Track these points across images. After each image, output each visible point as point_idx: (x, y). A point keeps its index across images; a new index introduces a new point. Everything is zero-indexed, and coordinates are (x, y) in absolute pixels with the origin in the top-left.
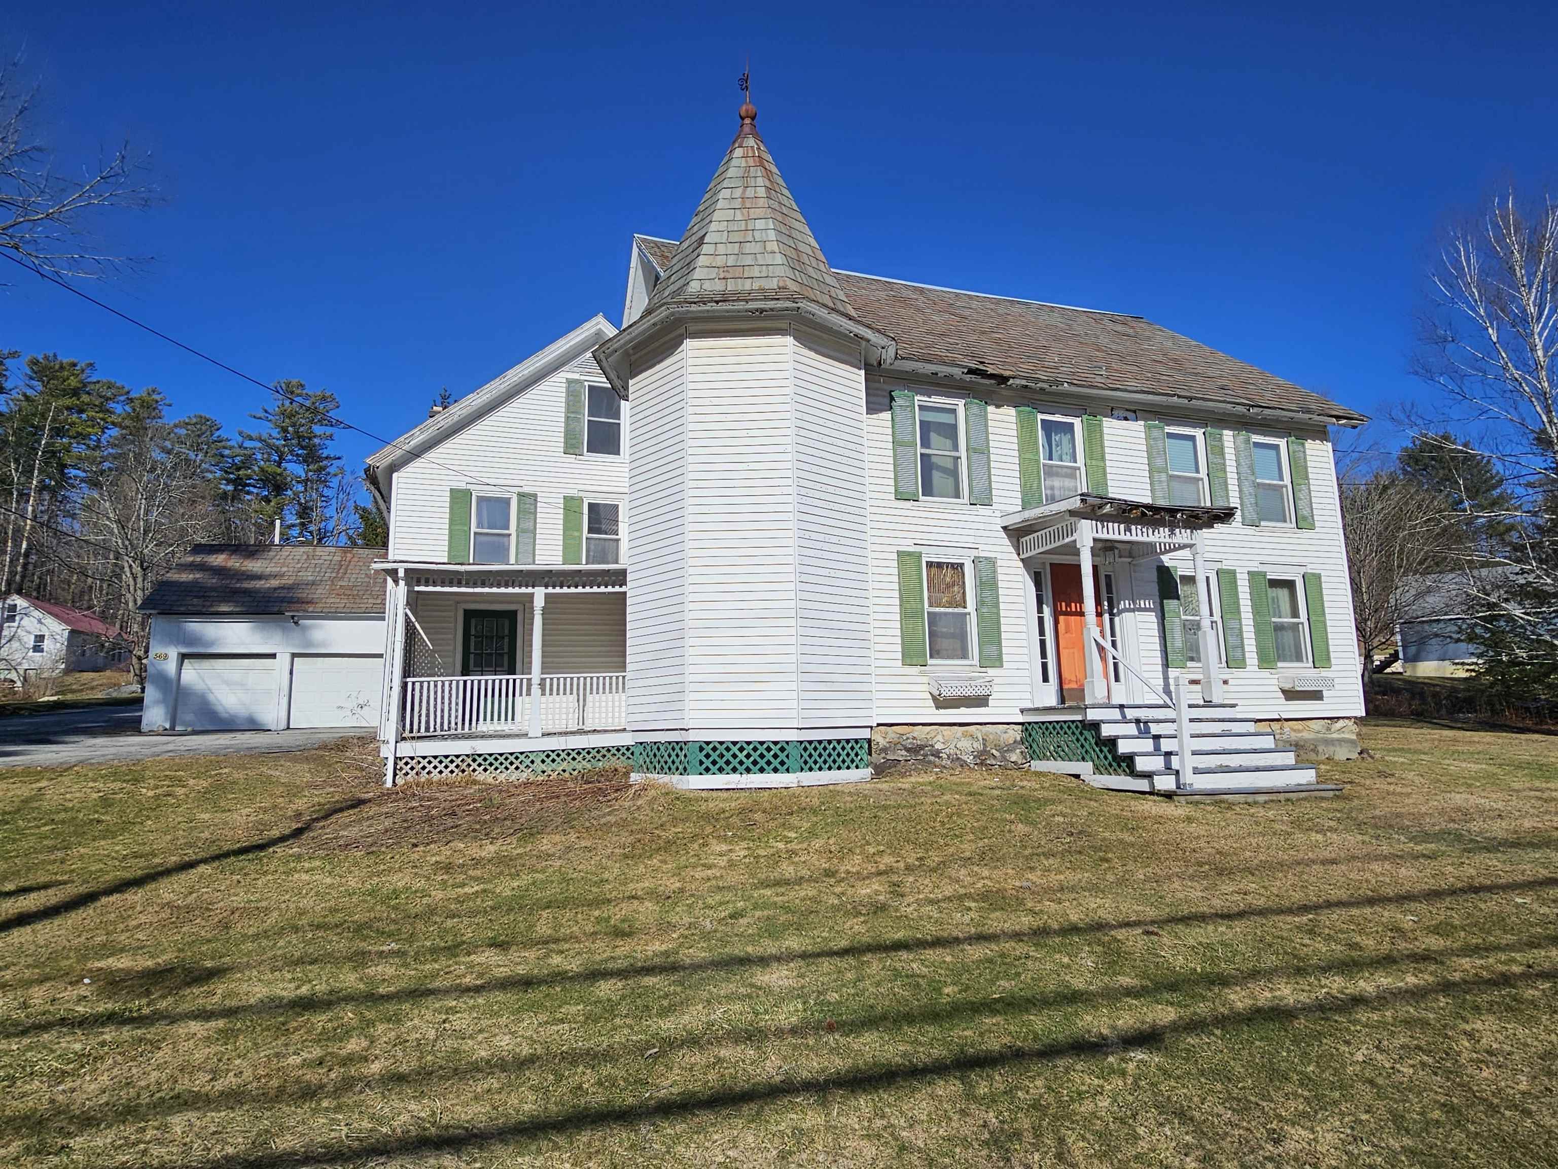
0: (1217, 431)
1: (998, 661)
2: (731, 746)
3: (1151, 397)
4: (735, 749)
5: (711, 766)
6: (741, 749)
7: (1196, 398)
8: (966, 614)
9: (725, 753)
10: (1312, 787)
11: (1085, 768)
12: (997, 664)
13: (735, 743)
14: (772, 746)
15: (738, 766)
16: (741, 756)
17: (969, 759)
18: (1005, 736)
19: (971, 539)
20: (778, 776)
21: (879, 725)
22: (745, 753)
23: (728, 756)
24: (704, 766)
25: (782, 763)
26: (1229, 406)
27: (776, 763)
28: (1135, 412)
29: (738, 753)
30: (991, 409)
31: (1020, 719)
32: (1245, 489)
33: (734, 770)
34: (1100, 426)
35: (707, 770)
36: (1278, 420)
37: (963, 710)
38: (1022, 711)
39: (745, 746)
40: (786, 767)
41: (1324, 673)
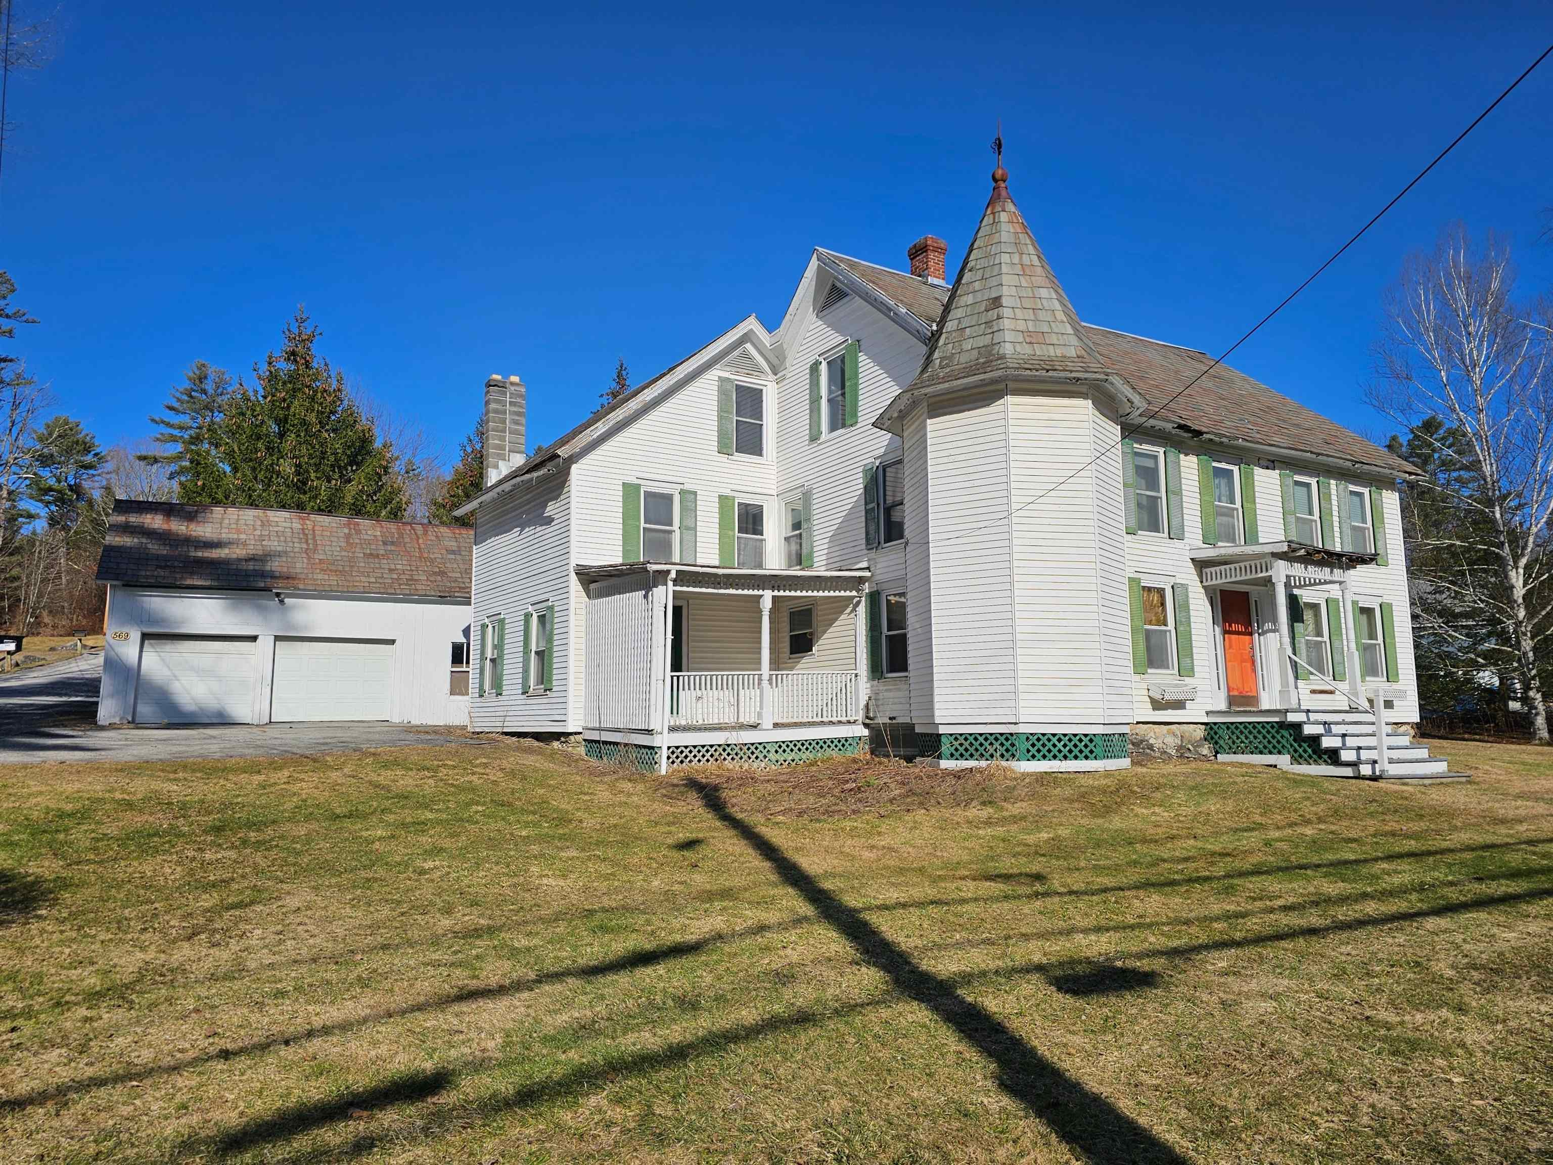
0: (1326, 480)
1: (1191, 672)
2: (1051, 737)
3: (1293, 452)
4: (1054, 740)
5: (1036, 754)
6: (1059, 740)
7: (1322, 454)
8: (1166, 631)
9: (1047, 743)
10: (1445, 775)
11: (1283, 761)
12: (1191, 674)
13: (1054, 735)
14: (1083, 738)
15: (1057, 754)
16: (1060, 745)
17: (1173, 752)
18: (1195, 734)
19: (1171, 568)
20: (1088, 762)
21: (1138, 723)
22: (1062, 743)
23: (1049, 745)
24: (1031, 754)
25: (1091, 752)
26: (1341, 461)
27: (1086, 751)
28: (1273, 462)
29: (1057, 743)
30: (1182, 456)
31: (1206, 720)
32: (1344, 529)
33: (1055, 757)
34: (1253, 474)
35: (1033, 756)
36: (1368, 474)
37: (1170, 712)
38: (1207, 713)
39: (1062, 737)
40: (1094, 755)
41: (1395, 686)
